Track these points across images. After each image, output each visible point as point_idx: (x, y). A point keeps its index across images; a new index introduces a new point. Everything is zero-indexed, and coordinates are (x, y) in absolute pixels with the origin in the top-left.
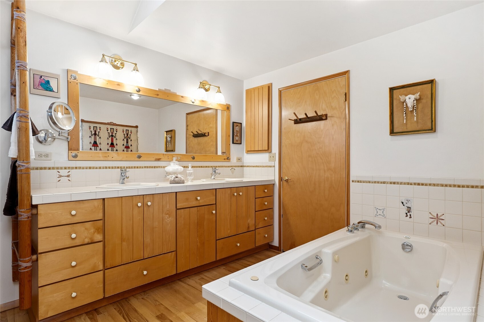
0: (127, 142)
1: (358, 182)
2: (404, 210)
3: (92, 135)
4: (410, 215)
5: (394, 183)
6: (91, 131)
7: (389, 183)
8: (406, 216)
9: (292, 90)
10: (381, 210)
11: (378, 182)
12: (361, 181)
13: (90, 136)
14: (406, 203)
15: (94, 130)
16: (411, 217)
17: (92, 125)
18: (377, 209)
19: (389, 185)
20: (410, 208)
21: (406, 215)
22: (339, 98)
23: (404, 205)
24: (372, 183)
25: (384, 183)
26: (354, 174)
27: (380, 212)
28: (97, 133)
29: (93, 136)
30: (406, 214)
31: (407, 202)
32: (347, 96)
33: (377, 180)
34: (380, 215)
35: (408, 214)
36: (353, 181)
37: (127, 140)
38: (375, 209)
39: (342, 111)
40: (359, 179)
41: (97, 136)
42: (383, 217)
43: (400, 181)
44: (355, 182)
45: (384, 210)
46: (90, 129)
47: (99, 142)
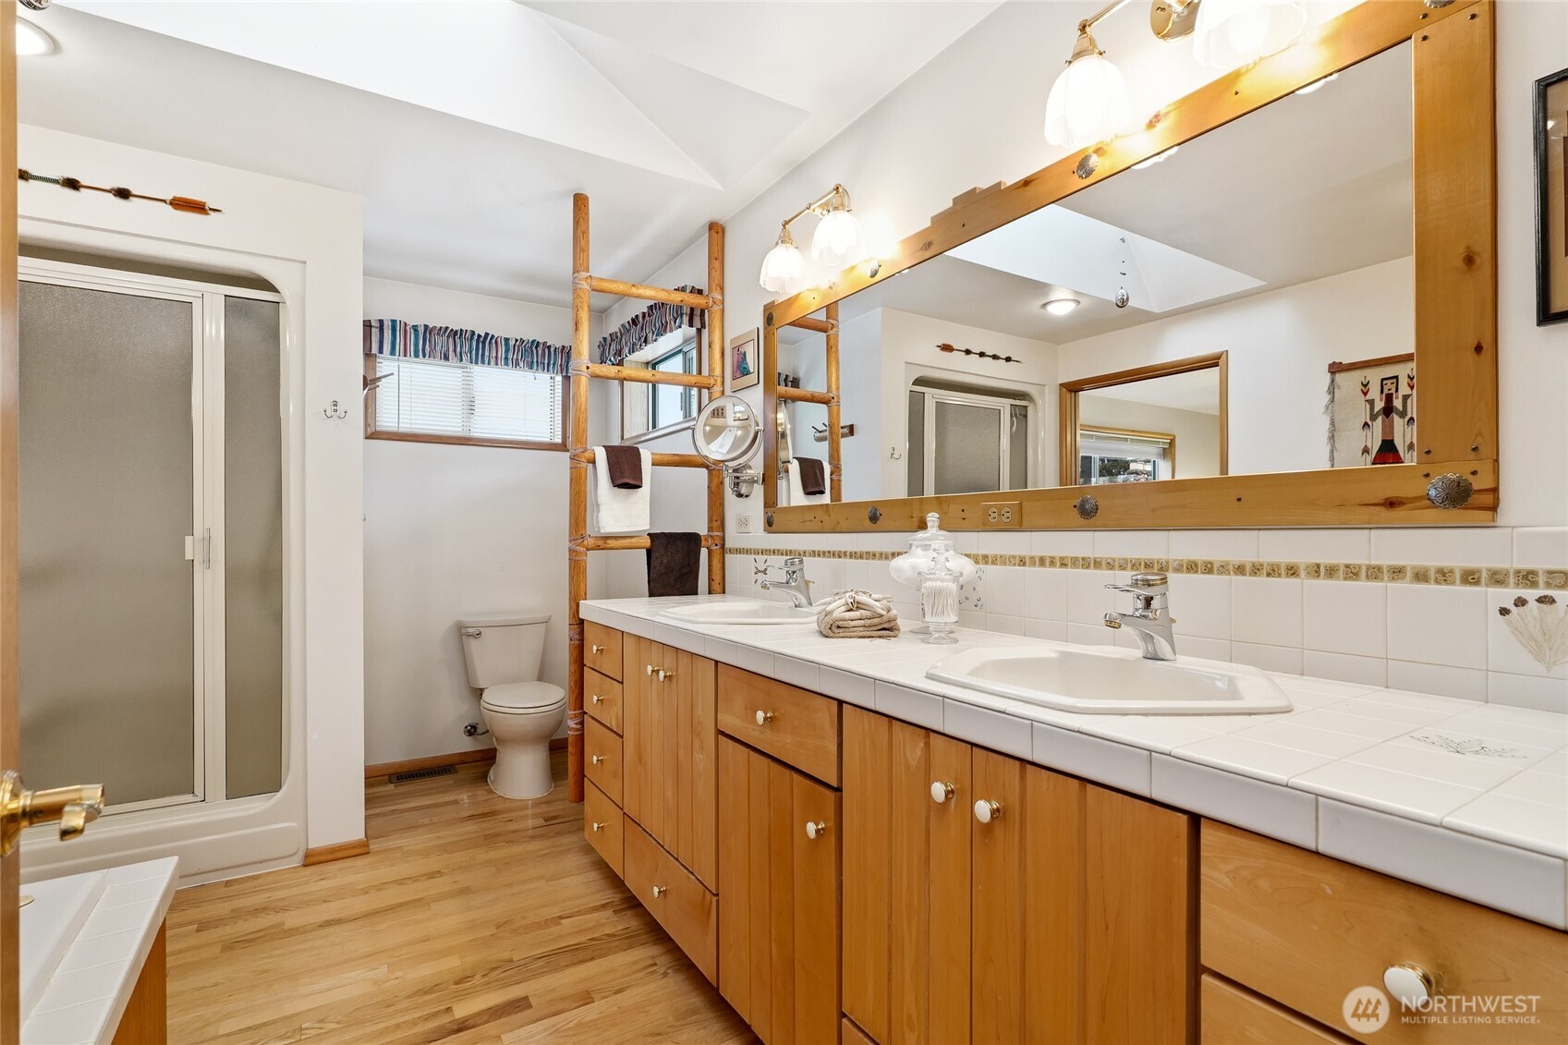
3: (1373, 417)
6: (1371, 402)
13: (1366, 424)
15: (1382, 392)
17: (1374, 376)
28: (1398, 403)
29: (1380, 419)
41: (1396, 418)
46: (1365, 394)
47: (1408, 442)
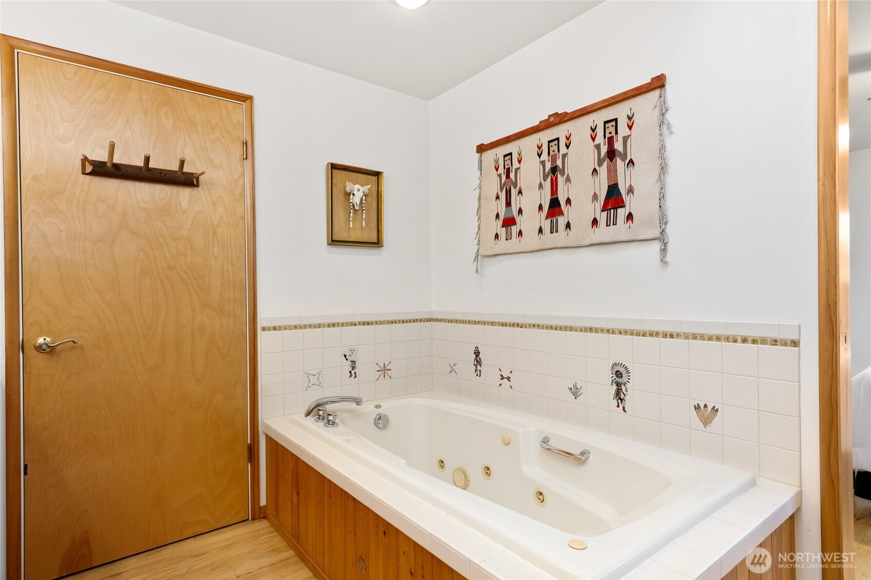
0: (508, 204)
1: (275, 329)
2: (347, 366)
4: (355, 373)
5: (334, 325)
7: (326, 325)
8: (350, 377)
9: (71, 68)
10: (315, 375)
11: (310, 326)
12: (280, 327)
14: (350, 356)
16: (355, 377)
18: (310, 374)
19: (327, 329)
20: (354, 362)
21: (349, 374)
22: (228, 145)
23: (347, 359)
24: (301, 328)
25: (319, 326)
26: (265, 315)
27: (314, 380)
30: (350, 372)
31: (351, 354)
32: (247, 149)
33: (307, 322)
34: (314, 384)
35: (353, 372)
36: (264, 329)
37: (508, 193)
38: (306, 376)
39: (236, 177)
40: (276, 324)
42: (319, 387)
43: (340, 321)
44: (269, 329)
45: (320, 375)
